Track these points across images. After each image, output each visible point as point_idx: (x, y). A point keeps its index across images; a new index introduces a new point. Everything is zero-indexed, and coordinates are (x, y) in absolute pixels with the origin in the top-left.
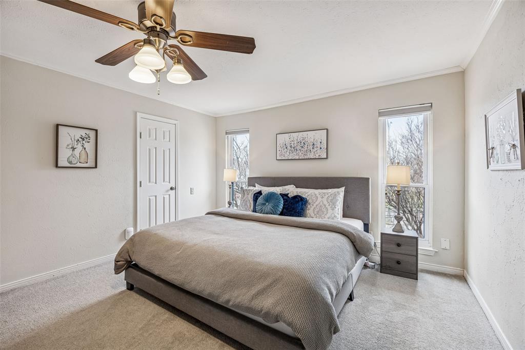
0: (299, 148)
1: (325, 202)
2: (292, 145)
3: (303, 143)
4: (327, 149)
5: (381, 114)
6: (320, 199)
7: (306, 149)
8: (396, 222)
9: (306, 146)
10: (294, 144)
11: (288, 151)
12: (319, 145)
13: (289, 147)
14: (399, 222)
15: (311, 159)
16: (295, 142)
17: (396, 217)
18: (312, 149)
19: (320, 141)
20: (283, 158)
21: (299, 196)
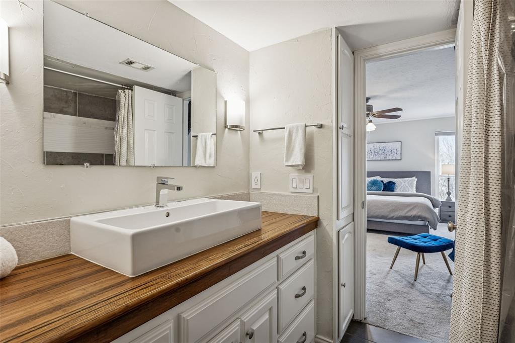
0: (381, 152)
1: (407, 185)
2: (376, 151)
3: (384, 150)
4: (401, 154)
5: (436, 134)
6: (403, 183)
7: (386, 154)
8: (447, 196)
9: (386, 152)
11: (373, 154)
12: (395, 151)
14: (449, 196)
15: (389, 160)
16: (378, 149)
17: (447, 193)
18: (390, 154)
19: (396, 149)
21: (392, 182)
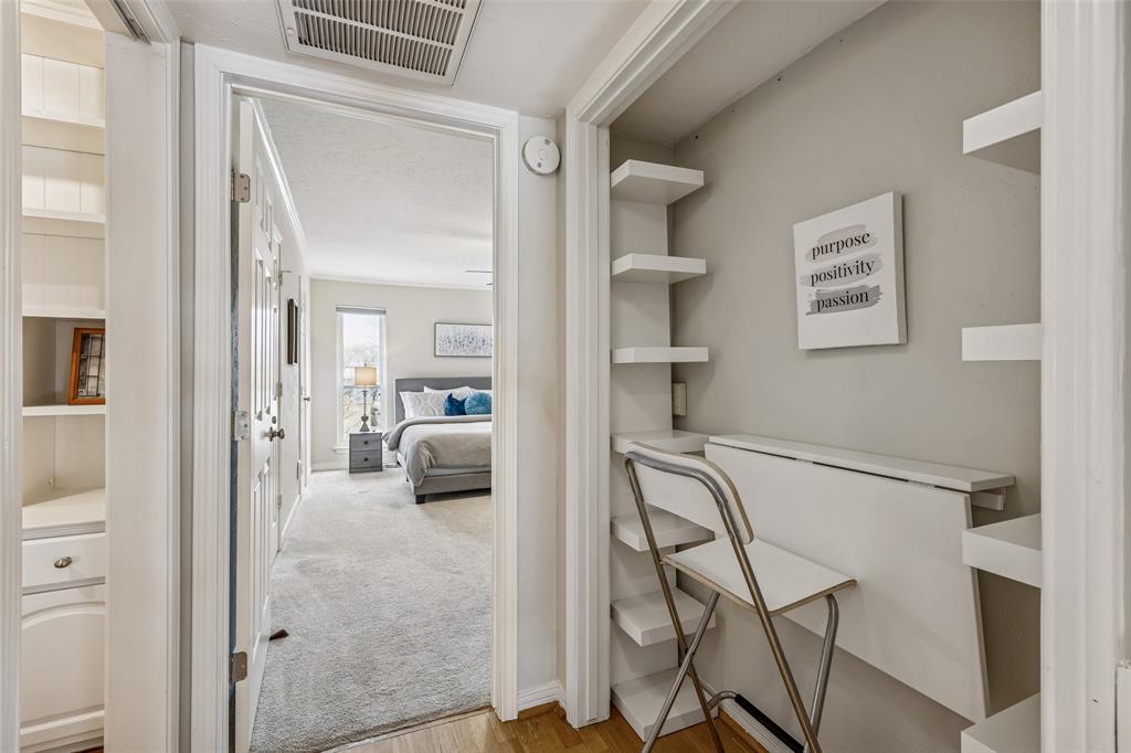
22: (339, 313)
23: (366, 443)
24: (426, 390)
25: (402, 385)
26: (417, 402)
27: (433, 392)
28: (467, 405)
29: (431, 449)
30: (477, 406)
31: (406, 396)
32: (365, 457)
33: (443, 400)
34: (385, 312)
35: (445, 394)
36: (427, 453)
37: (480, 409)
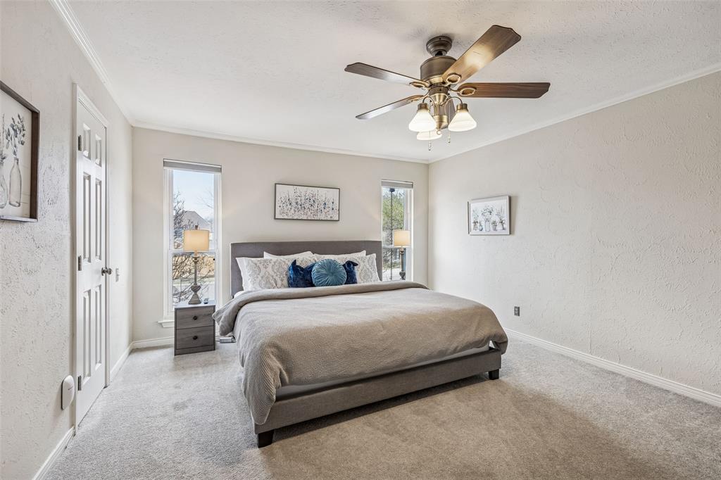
0: (307, 205)
2: (299, 201)
3: (312, 201)
4: (339, 210)
7: (316, 208)
9: (316, 205)
10: (301, 200)
11: (293, 208)
12: (331, 205)
13: (294, 204)
15: (322, 220)
16: (303, 198)
18: (323, 209)
19: (332, 200)
20: (286, 217)
22: (168, 169)
23: (195, 318)
24: (267, 256)
25: (239, 250)
26: (256, 270)
27: (274, 258)
28: (314, 275)
29: (283, 356)
30: (326, 275)
31: (243, 263)
32: (194, 335)
33: (286, 268)
34: (220, 170)
35: (288, 260)
36: (276, 364)
37: (330, 278)
